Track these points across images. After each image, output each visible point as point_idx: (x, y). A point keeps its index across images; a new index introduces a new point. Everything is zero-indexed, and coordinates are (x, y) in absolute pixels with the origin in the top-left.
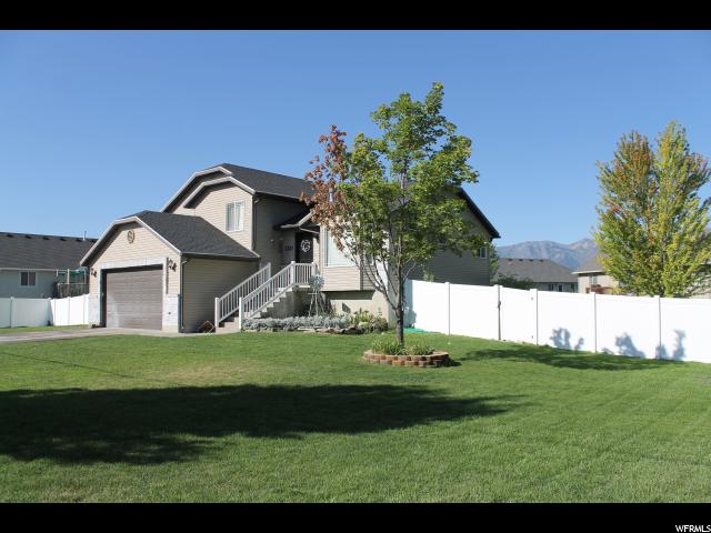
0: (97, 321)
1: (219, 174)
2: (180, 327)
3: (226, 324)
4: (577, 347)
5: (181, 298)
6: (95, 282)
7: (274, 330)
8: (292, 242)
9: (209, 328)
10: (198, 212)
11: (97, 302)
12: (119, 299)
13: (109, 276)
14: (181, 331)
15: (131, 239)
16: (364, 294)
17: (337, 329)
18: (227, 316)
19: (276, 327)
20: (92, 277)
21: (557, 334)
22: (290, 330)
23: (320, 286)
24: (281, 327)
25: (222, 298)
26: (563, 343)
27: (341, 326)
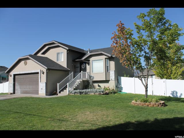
0: (12, 92)
1: (53, 43)
2: (46, 94)
3: (61, 92)
4: (180, 96)
5: (46, 83)
6: (11, 79)
7: (80, 94)
8: (79, 65)
9: (56, 94)
10: (46, 55)
11: (12, 85)
12: (20, 84)
13: (16, 76)
14: (46, 95)
15: (26, 64)
16: (107, 81)
17: (101, 93)
18: (61, 89)
19: (81, 93)
20: (10, 77)
21: (173, 93)
22: (85, 94)
23: (93, 79)
24: (82, 93)
25: (59, 84)
26: (175, 95)
27: (103, 92)
